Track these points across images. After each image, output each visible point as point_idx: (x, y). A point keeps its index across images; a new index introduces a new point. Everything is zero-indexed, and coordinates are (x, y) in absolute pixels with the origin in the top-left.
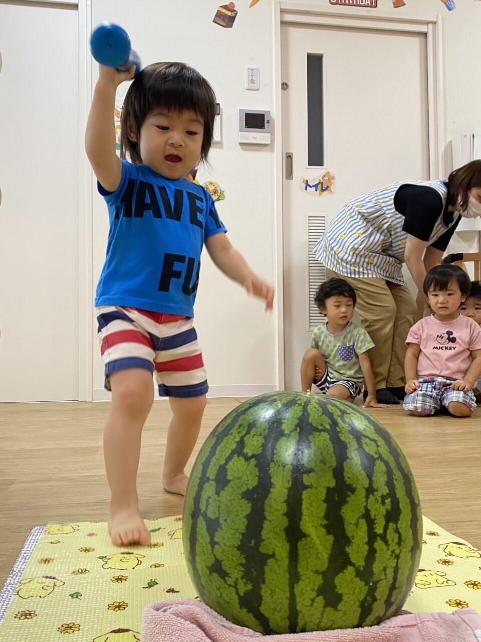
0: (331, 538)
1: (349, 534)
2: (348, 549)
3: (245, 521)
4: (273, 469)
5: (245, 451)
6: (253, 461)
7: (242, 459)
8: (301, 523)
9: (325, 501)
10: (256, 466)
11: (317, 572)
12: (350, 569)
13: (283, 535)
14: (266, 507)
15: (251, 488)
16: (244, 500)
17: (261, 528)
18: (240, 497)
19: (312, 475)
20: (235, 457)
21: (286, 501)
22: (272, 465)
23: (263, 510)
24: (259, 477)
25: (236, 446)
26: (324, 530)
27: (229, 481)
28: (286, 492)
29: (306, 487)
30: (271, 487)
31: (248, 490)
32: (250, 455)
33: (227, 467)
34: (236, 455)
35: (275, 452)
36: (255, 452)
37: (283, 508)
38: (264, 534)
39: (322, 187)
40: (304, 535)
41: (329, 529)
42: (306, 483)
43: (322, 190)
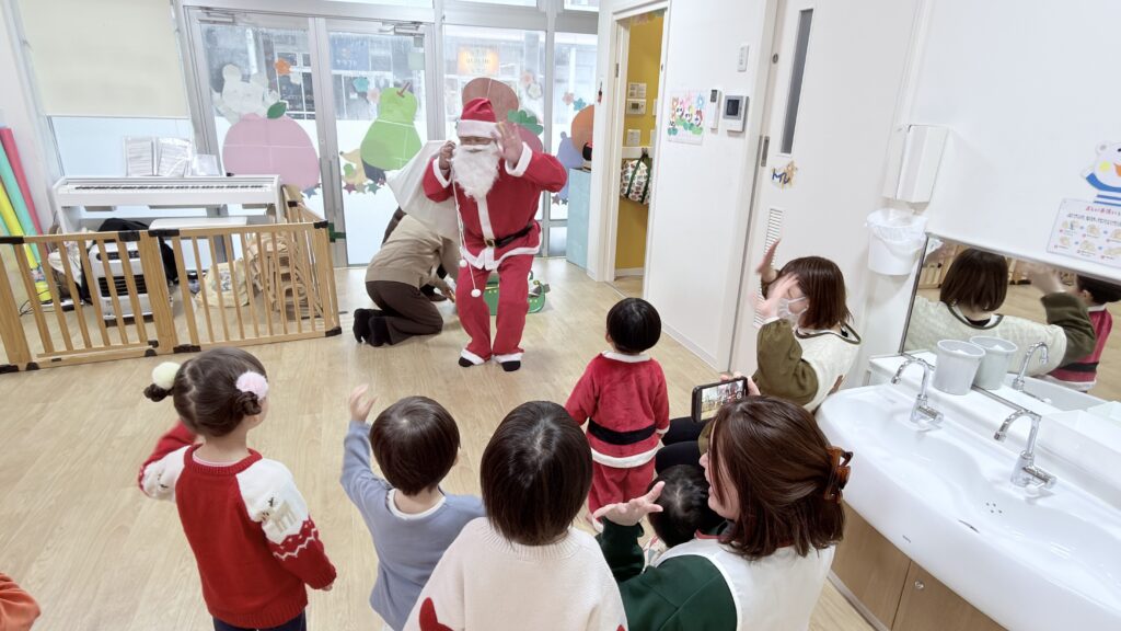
39: (785, 178)
43: (785, 182)
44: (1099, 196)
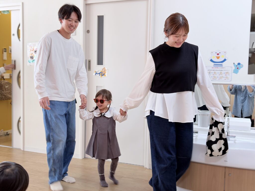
44: (214, 64)
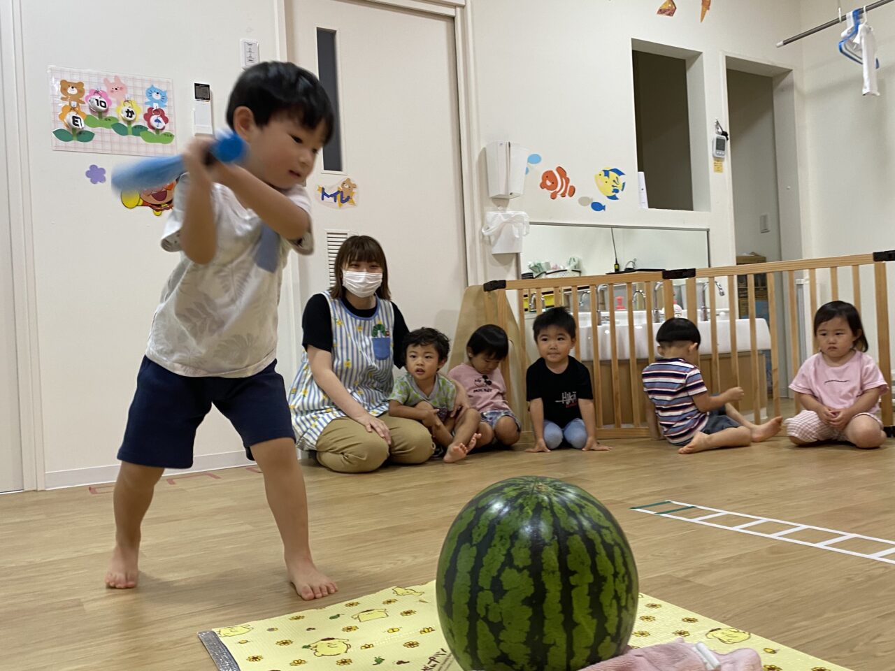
0: (595, 621)
1: (606, 614)
2: (607, 625)
3: (528, 623)
4: (545, 577)
5: (516, 563)
6: (526, 572)
7: (515, 571)
8: (574, 615)
9: (589, 595)
10: (530, 576)
11: (587, 648)
12: (608, 638)
13: (561, 628)
14: (545, 610)
15: (529, 595)
16: (524, 607)
17: (542, 626)
18: (521, 604)
19: (576, 576)
20: (507, 570)
21: (560, 602)
22: (543, 574)
23: (542, 612)
24: (534, 585)
25: (506, 559)
26: (590, 617)
27: (506, 591)
28: (558, 594)
29: (573, 587)
30: (546, 593)
31: (527, 598)
32: (521, 566)
33: (501, 578)
34: (507, 568)
35: (543, 561)
36: (526, 564)
37: (559, 607)
38: (546, 629)
40: (576, 624)
41: (592, 614)
42: (573, 584)
